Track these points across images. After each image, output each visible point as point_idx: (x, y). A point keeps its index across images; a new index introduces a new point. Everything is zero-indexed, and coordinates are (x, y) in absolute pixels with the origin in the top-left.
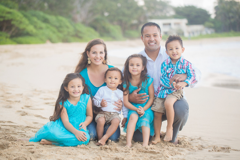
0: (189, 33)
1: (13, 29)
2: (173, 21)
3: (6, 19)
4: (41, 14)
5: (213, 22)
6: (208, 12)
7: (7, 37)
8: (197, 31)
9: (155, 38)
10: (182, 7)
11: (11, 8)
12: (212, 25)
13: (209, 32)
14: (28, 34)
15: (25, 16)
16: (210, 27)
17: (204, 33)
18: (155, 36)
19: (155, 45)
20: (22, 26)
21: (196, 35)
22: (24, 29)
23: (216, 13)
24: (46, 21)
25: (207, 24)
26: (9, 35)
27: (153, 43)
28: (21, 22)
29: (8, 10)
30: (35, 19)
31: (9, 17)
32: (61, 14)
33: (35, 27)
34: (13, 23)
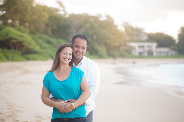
0: (157, 53)
1: (24, 49)
2: (146, 44)
3: (19, 41)
4: (46, 37)
5: (177, 45)
6: (173, 38)
7: (19, 54)
8: (164, 53)
9: (83, 50)
10: (153, 34)
11: (23, 32)
12: (176, 48)
13: (174, 53)
14: (35, 52)
15: (34, 39)
16: (174, 50)
17: (170, 54)
18: (83, 48)
19: (81, 55)
20: (30, 47)
21: (162, 55)
22: (32, 49)
23: (179, 39)
24: (49, 42)
25: (173, 47)
26: (20, 53)
27: (79, 54)
28: (30, 44)
29: (20, 34)
30: (41, 41)
31: (21, 39)
32: (61, 37)
33: (41, 47)
34: (24, 43)
